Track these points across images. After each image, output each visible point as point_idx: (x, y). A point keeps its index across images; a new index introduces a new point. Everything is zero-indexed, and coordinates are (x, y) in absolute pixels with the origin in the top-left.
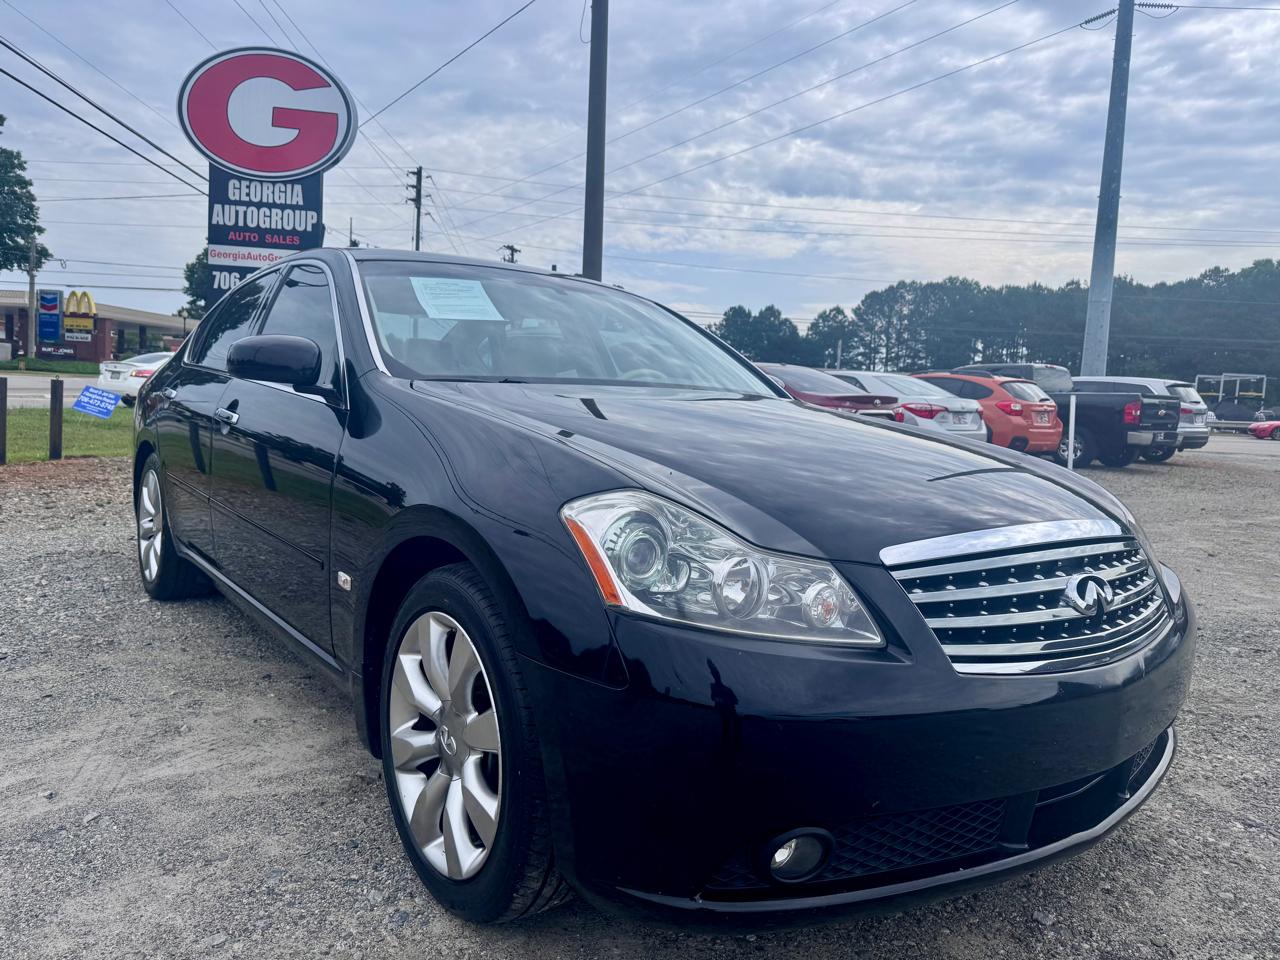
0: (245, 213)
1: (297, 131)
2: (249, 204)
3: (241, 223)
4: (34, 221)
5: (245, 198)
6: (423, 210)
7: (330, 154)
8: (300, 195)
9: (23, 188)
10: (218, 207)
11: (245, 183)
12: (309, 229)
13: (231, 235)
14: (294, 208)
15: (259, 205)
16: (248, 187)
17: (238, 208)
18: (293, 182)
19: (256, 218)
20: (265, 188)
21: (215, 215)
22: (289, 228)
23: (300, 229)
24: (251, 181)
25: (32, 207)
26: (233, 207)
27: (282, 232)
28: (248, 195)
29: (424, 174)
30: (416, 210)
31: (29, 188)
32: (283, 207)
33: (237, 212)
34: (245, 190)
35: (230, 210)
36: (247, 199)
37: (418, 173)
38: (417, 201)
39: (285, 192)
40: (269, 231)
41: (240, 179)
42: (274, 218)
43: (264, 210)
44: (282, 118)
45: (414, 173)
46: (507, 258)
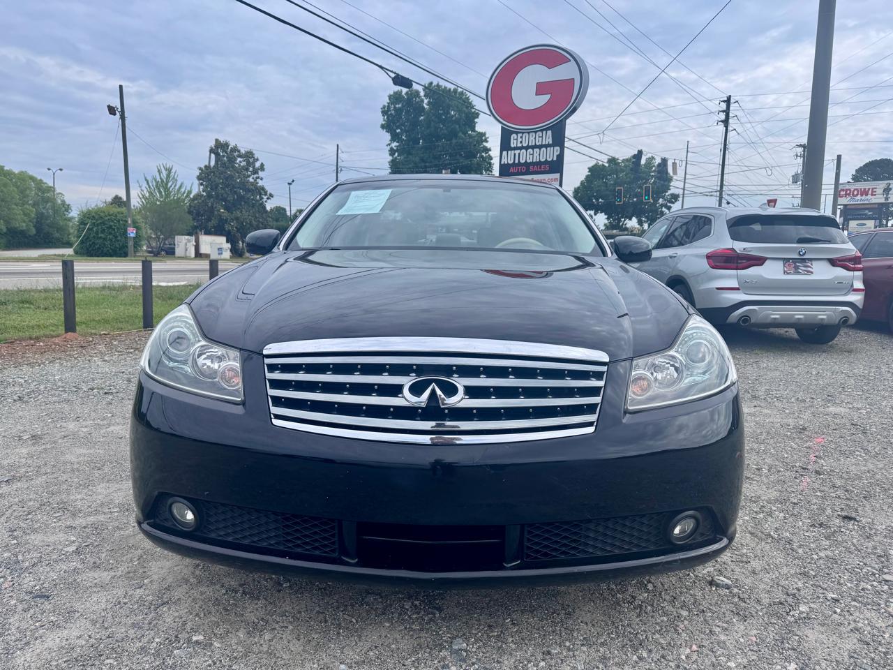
0: (519, 154)
1: (550, 95)
2: (522, 148)
3: (517, 162)
4: (491, 172)
5: (519, 145)
6: (730, 128)
7: (569, 106)
8: (551, 138)
9: (486, 153)
10: (505, 153)
11: (520, 135)
12: (555, 159)
13: (511, 170)
14: (546, 146)
15: (527, 148)
16: (521, 137)
17: (516, 151)
18: (546, 130)
19: (526, 157)
20: (531, 136)
21: (503, 158)
22: (542, 160)
23: (549, 159)
24: (523, 133)
25: (490, 164)
26: (513, 151)
27: (540, 163)
28: (521, 142)
29: (732, 101)
30: (725, 128)
31: (490, 153)
32: (540, 147)
33: (515, 154)
34: (519, 140)
35: (511, 153)
36: (520, 145)
37: (728, 101)
38: (726, 122)
39: (542, 137)
40: (533, 164)
41: (517, 133)
42: (535, 155)
43: (530, 150)
44: (541, 88)
45: (724, 101)
46: (799, 155)
